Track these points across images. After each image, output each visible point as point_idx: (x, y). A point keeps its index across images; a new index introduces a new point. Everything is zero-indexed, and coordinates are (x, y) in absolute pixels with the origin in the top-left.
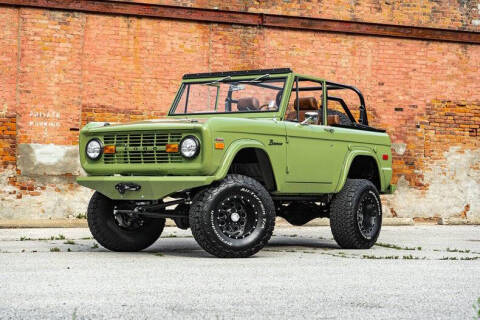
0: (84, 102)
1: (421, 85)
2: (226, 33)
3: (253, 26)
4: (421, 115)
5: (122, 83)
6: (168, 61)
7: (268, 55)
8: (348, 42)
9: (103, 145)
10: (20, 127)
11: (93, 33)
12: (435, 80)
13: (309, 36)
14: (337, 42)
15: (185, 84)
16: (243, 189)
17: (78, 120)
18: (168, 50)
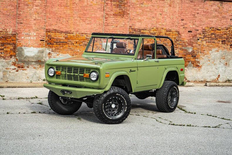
0: (47, 28)
4: (200, 34)
6: (85, 9)
10: (17, 39)
15: (93, 37)
17: (44, 36)
18: (85, 4)
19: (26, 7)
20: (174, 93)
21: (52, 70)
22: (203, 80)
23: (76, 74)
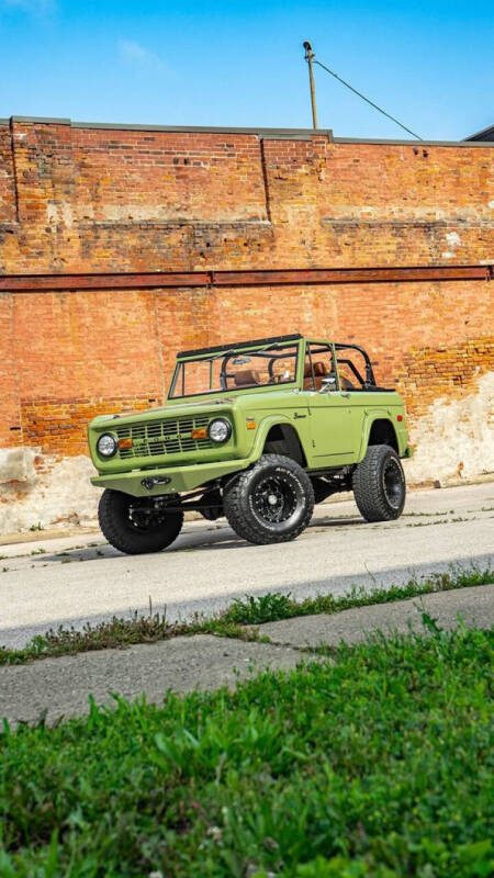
0: (22, 395)
1: (395, 333)
2: (173, 298)
3: (202, 286)
4: (399, 367)
5: (63, 369)
6: (111, 337)
7: (222, 318)
8: (309, 293)
9: (117, 439)
12: (409, 326)
13: (265, 291)
14: (298, 294)
15: (181, 362)
16: (278, 469)
17: (18, 417)
18: (109, 324)
20: (391, 474)
21: (107, 439)
22: (423, 480)
23: (173, 437)
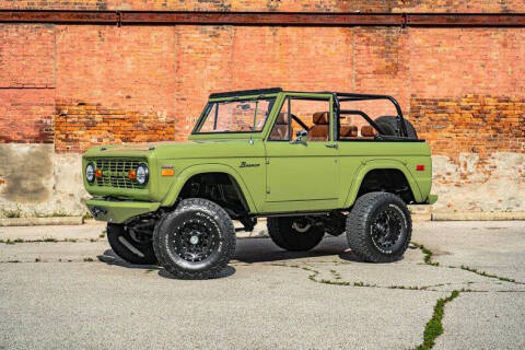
3: (396, 26)
6: (313, 65)
7: (413, 53)
8: (498, 35)
9: (95, 169)
10: (177, 131)
11: (242, 43)
14: (487, 35)
16: (198, 213)
18: (312, 54)
19: (192, 68)
21: (90, 168)
23: (121, 174)
